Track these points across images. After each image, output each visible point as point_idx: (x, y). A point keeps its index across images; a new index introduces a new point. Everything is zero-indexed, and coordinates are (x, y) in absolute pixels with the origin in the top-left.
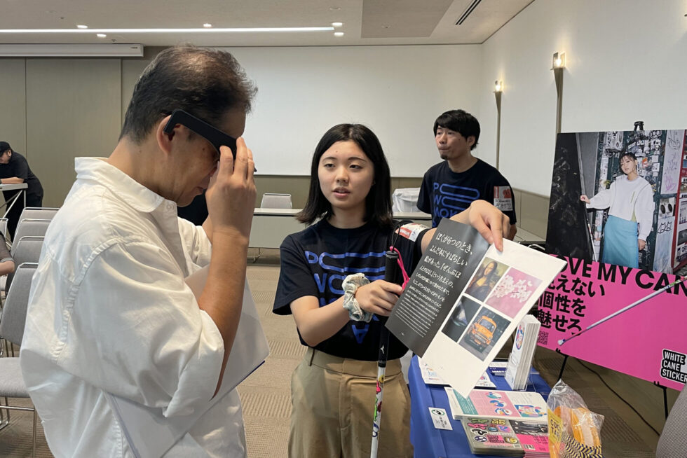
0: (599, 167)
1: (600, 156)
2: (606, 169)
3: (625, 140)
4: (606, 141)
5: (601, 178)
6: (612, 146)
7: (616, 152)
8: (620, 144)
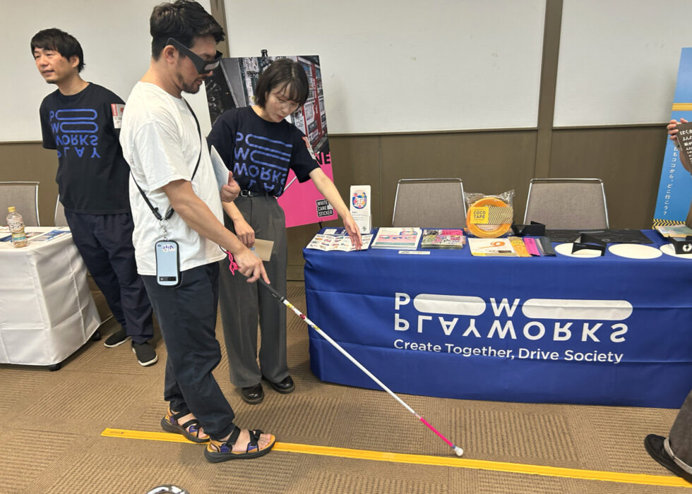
0: (245, 86)
1: (243, 78)
2: (251, 88)
3: (259, 64)
4: (245, 65)
5: (249, 95)
6: (251, 69)
7: (256, 73)
8: (257, 67)
